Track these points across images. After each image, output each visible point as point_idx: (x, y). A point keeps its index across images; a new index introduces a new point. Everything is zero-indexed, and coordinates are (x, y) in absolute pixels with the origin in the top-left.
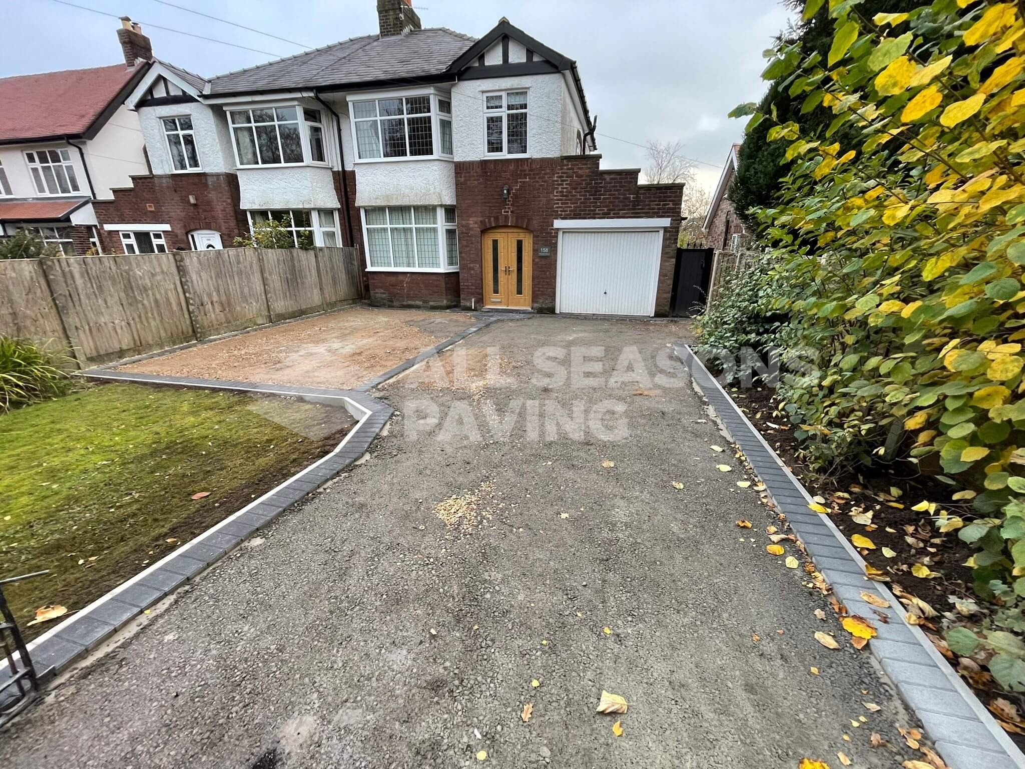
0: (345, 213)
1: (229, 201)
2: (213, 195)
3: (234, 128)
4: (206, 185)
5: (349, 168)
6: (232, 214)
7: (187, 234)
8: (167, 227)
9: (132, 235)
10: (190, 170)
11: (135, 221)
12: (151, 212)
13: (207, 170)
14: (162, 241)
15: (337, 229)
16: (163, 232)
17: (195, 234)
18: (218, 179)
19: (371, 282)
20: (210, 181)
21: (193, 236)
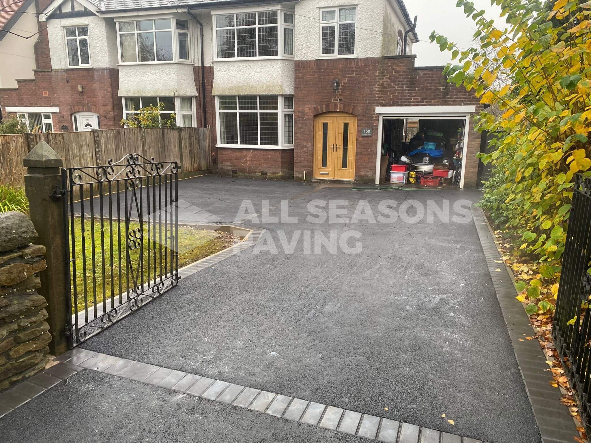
0: (202, 99)
1: (109, 89)
2: (96, 85)
3: (120, 35)
4: (92, 78)
5: (207, 64)
6: (111, 100)
7: (71, 115)
8: (56, 110)
9: (26, 116)
10: (81, 66)
11: (31, 105)
12: (45, 97)
13: (95, 66)
14: (50, 121)
15: (194, 113)
16: (52, 113)
17: (78, 115)
18: (102, 73)
19: (219, 156)
20: (96, 74)
21: (75, 117)
